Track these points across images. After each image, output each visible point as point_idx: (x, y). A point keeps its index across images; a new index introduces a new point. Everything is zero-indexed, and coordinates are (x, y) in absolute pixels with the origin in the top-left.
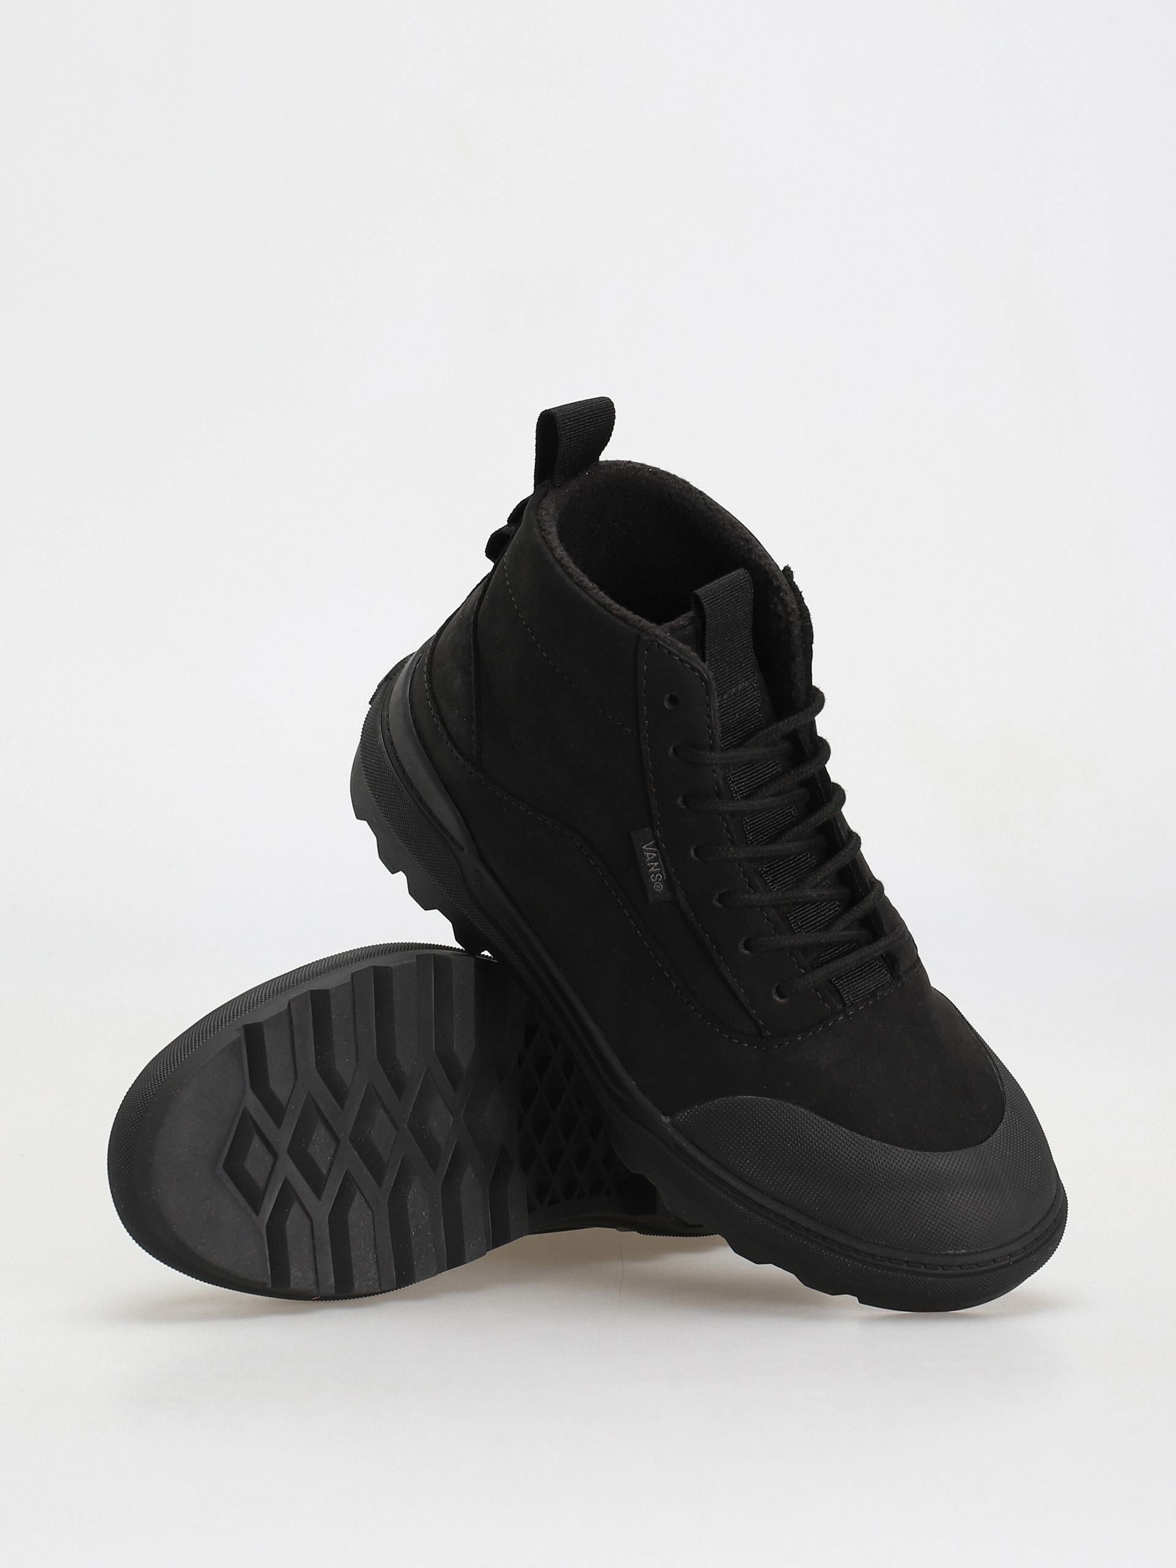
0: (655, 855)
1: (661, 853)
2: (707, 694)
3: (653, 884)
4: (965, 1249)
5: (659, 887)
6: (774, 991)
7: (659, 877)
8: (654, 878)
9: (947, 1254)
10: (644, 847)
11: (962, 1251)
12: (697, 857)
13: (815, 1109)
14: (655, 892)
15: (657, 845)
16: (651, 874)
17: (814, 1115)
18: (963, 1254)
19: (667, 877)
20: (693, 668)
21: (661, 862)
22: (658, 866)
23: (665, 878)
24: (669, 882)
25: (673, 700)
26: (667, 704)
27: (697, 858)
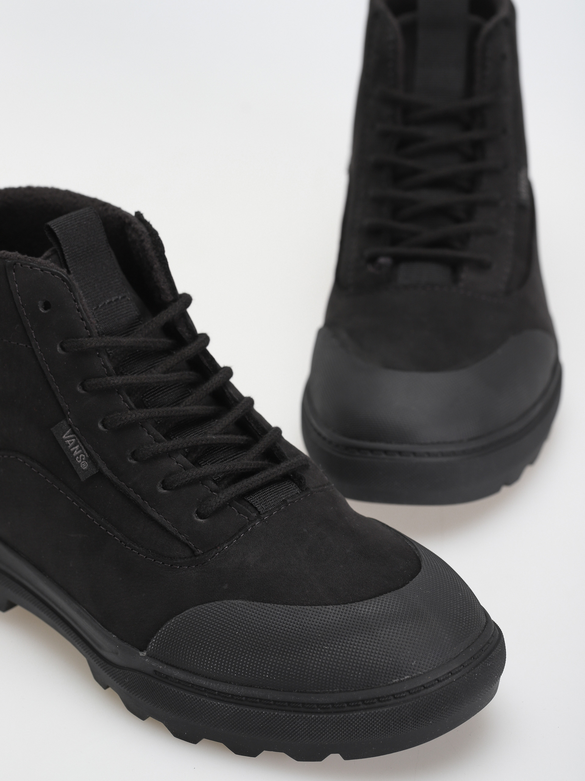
0: (73, 440)
1: (79, 438)
2: (71, 292)
3: (79, 464)
4: (408, 675)
5: (84, 465)
6: (195, 516)
7: (82, 457)
8: (79, 460)
9: (394, 683)
10: (64, 437)
11: (406, 677)
12: (105, 428)
13: (253, 598)
14: (83, 469)
15: (73, 432)
16: (76, 457)
17: (252, 603)
18: (408, 679)
19: (88, 454)
20: (53, 273)
21: (80, 444)
22: (80, 448)
23: (87, 456)
24: (91, 459)
25: (47, 306)
26: (42, 310)
27: (105, 430)
